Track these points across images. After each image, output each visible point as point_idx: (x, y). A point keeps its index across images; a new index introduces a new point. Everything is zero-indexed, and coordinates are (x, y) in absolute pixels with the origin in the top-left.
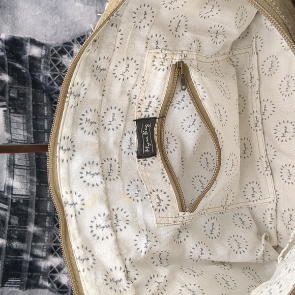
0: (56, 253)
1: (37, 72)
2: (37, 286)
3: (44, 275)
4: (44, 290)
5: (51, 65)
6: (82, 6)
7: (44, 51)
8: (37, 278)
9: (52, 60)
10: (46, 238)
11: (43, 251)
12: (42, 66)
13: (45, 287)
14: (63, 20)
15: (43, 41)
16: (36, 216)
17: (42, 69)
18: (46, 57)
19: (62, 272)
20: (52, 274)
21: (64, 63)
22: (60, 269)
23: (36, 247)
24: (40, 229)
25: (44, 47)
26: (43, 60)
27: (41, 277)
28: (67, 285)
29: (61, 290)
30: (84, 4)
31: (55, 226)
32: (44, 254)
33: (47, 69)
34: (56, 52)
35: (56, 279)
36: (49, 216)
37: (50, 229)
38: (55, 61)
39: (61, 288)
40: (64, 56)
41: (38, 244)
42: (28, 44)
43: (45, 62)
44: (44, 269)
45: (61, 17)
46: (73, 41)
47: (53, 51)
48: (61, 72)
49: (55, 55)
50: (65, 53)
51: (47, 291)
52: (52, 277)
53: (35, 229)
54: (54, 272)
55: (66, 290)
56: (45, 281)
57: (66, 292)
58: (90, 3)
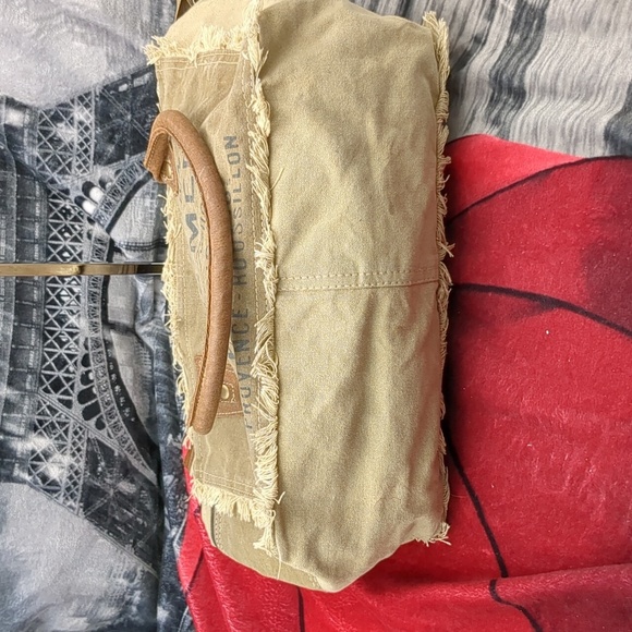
0: (41, 430)
1: (20, 149)
2: (10, 478)
3: (22, 462)
4: (20, 485)
5: (40, 140)
6: (84, 46)
7: (27, 117)
8: (10, 467)
9: (41, 131)
10: (26, 407)
11: (20, 426)
12: (25, 140)
13: (23, 482)
14: (55, 69)
15: (26, 102)
16: (11, 372)
17: (26, 144)
18: (31, 126)
19: (51, 460)
20: (35, 463)
21: (59, 135)
22: (47, 455)
23: (8, 419)
24: (17, 393)
25: (28, 111)
26: (26, 131)
27: (17, 465)
28: (58, 480)
29: (48, 487)
30: (87, 43)
31: (41, 389)
32: (22, 431)
33: (33, 145)
34: (47, 118)
35: (41, 470)
36: (32, 374)
37: (32, 393)
38: (46, 133)
39: (48, 484)
40: (59, 125)
41: (12, 415)
42: (3, 106)
43: (30, 134)
44: (22, 454)
45: (51, 65)
46: (72, 101)
47: (41, 116)
48: (55, 149)
49: (45, 124)
50: (62, 120)
51: (26, 487)
52: (34, 467)
53: (9, 392)
54: (38, 459)
55: (57, 488)
56: (23, 470)
57: (55, 492)
58: (97, 42)
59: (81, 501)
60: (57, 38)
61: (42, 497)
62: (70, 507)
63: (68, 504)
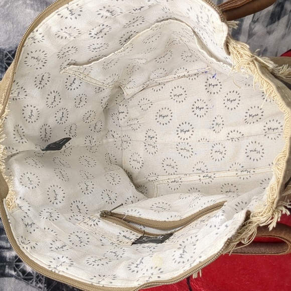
2: (3, 275)
3: (10, 264)
4: (10, 278)
5: (6, 69)
6: (32, 12)
8: (3, 268)
9: (7, 63)
11: (7, 242)
13: (11, 276)
14: (15, 26)
20: (17, 263)
27: (7, 266)
28: (31, 272)
29: (26, 277)
30: (34, 10)
32: (9, 245)
33: (2, 72)
34: (10, 55)
35: (21, 267)
39: (26, 276)
41: (3, 236)
44: (10, 259)
45: (13, 23)
47: (6, 55)
49: (9, 59)
51: (13, 279)
52: (18, 266)
54: (19, 261)
55: (32, 277)
56: (11, 270)
57: (31, 279)
58: (40, 9)
59: (45, 283)
60: (17, 7)
61: (23, 284)
62: (40, 287)
63: (38, 286)
